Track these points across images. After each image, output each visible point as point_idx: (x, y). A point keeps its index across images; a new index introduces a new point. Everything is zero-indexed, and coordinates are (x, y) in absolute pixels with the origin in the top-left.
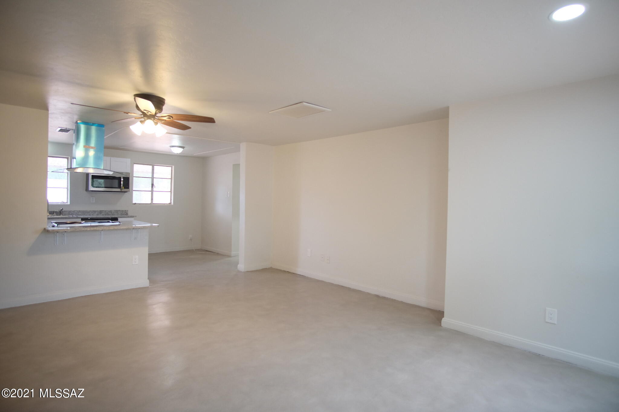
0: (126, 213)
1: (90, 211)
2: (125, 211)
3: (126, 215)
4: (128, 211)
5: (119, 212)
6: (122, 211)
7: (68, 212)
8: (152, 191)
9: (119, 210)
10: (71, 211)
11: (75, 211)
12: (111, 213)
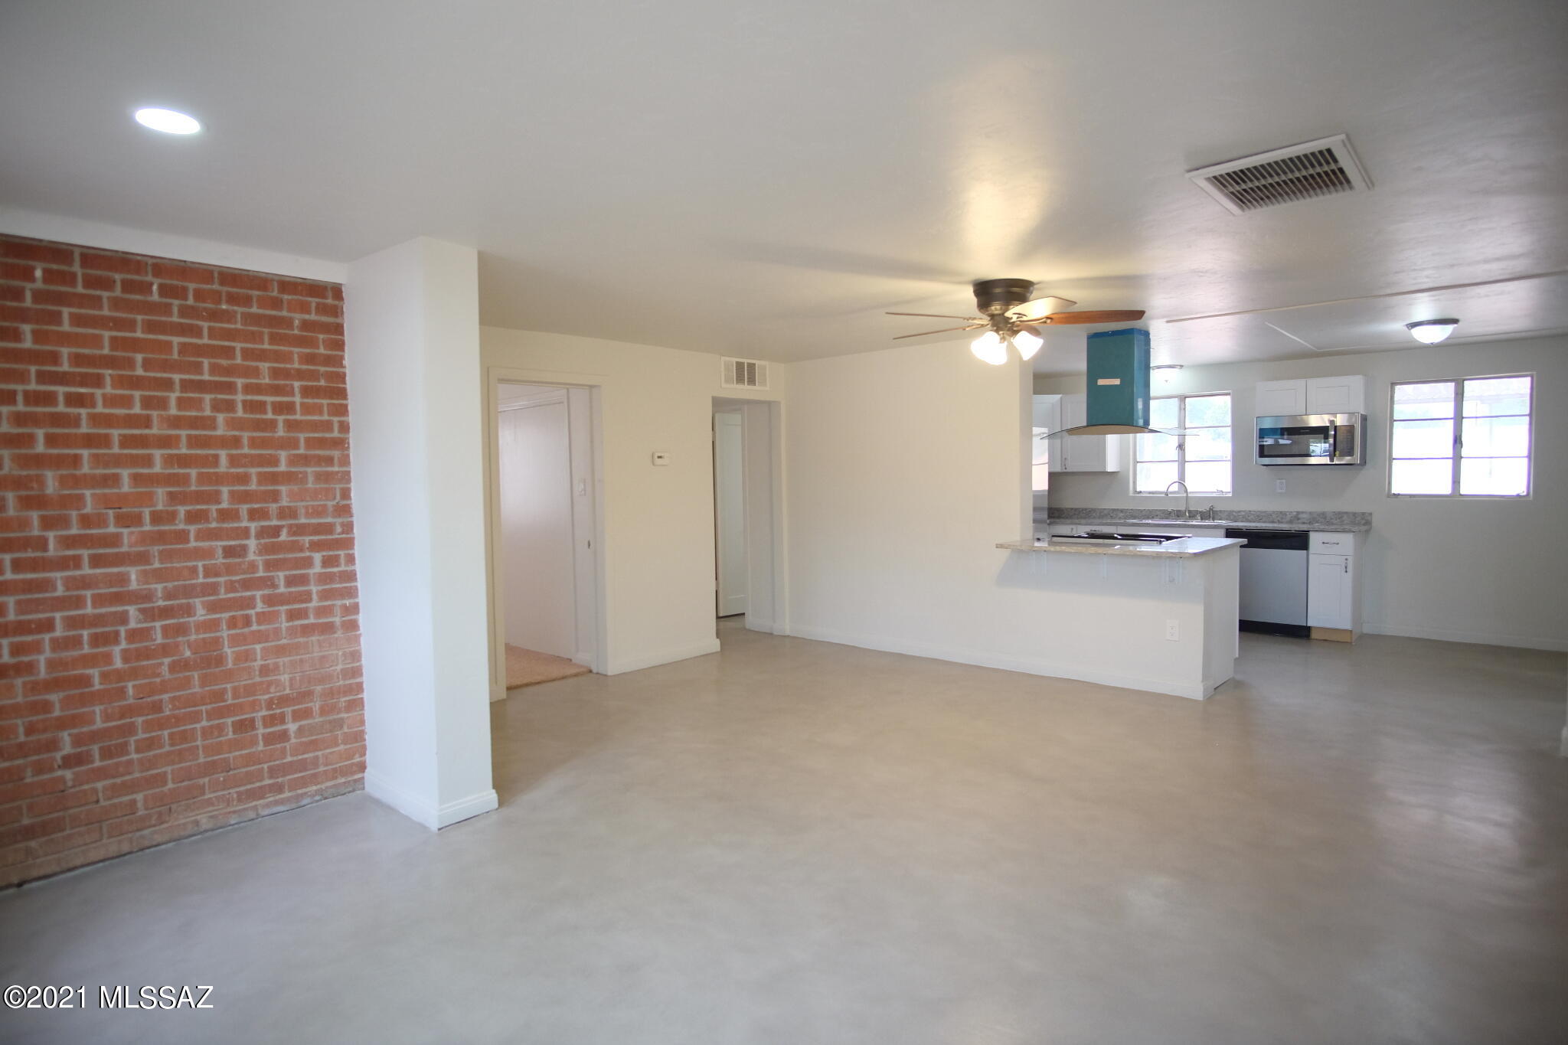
0: (1363, 522)
1: (1274, 512)
2: (1363, 514)
3: (1364, 525)
4: (1371, 514)
5: (1345, 517)
6: (1354, 514)
7: (1226, 514)
8: (1457, 458)
9: (1346, 513)
10: (1233, 511)
11: (1239, 512)
12: (1325, 518)
